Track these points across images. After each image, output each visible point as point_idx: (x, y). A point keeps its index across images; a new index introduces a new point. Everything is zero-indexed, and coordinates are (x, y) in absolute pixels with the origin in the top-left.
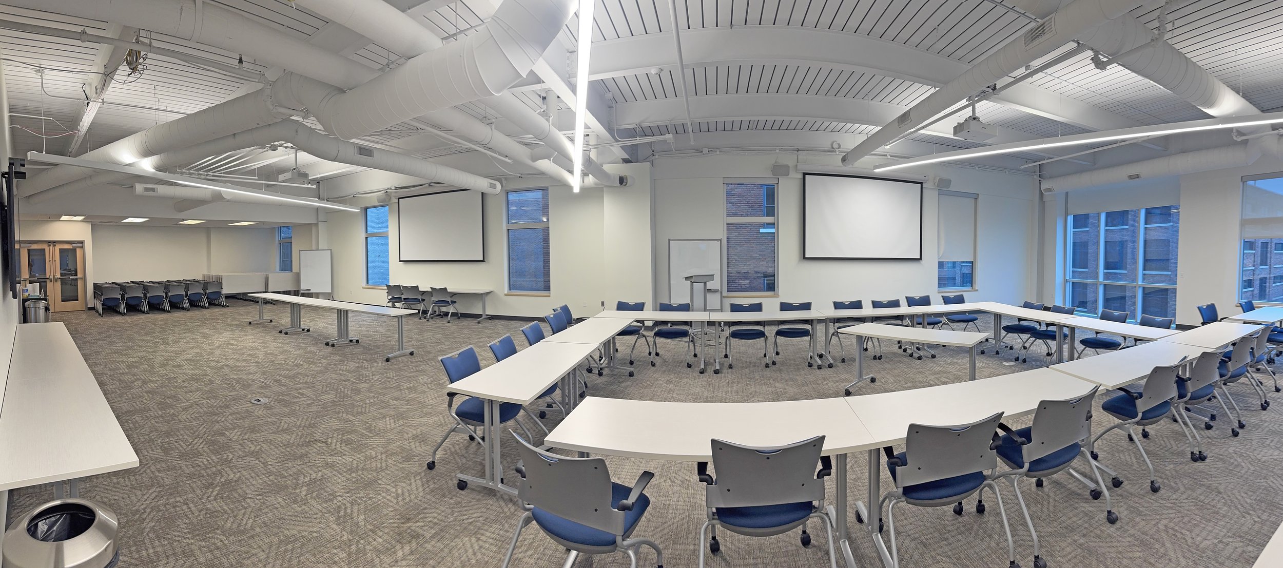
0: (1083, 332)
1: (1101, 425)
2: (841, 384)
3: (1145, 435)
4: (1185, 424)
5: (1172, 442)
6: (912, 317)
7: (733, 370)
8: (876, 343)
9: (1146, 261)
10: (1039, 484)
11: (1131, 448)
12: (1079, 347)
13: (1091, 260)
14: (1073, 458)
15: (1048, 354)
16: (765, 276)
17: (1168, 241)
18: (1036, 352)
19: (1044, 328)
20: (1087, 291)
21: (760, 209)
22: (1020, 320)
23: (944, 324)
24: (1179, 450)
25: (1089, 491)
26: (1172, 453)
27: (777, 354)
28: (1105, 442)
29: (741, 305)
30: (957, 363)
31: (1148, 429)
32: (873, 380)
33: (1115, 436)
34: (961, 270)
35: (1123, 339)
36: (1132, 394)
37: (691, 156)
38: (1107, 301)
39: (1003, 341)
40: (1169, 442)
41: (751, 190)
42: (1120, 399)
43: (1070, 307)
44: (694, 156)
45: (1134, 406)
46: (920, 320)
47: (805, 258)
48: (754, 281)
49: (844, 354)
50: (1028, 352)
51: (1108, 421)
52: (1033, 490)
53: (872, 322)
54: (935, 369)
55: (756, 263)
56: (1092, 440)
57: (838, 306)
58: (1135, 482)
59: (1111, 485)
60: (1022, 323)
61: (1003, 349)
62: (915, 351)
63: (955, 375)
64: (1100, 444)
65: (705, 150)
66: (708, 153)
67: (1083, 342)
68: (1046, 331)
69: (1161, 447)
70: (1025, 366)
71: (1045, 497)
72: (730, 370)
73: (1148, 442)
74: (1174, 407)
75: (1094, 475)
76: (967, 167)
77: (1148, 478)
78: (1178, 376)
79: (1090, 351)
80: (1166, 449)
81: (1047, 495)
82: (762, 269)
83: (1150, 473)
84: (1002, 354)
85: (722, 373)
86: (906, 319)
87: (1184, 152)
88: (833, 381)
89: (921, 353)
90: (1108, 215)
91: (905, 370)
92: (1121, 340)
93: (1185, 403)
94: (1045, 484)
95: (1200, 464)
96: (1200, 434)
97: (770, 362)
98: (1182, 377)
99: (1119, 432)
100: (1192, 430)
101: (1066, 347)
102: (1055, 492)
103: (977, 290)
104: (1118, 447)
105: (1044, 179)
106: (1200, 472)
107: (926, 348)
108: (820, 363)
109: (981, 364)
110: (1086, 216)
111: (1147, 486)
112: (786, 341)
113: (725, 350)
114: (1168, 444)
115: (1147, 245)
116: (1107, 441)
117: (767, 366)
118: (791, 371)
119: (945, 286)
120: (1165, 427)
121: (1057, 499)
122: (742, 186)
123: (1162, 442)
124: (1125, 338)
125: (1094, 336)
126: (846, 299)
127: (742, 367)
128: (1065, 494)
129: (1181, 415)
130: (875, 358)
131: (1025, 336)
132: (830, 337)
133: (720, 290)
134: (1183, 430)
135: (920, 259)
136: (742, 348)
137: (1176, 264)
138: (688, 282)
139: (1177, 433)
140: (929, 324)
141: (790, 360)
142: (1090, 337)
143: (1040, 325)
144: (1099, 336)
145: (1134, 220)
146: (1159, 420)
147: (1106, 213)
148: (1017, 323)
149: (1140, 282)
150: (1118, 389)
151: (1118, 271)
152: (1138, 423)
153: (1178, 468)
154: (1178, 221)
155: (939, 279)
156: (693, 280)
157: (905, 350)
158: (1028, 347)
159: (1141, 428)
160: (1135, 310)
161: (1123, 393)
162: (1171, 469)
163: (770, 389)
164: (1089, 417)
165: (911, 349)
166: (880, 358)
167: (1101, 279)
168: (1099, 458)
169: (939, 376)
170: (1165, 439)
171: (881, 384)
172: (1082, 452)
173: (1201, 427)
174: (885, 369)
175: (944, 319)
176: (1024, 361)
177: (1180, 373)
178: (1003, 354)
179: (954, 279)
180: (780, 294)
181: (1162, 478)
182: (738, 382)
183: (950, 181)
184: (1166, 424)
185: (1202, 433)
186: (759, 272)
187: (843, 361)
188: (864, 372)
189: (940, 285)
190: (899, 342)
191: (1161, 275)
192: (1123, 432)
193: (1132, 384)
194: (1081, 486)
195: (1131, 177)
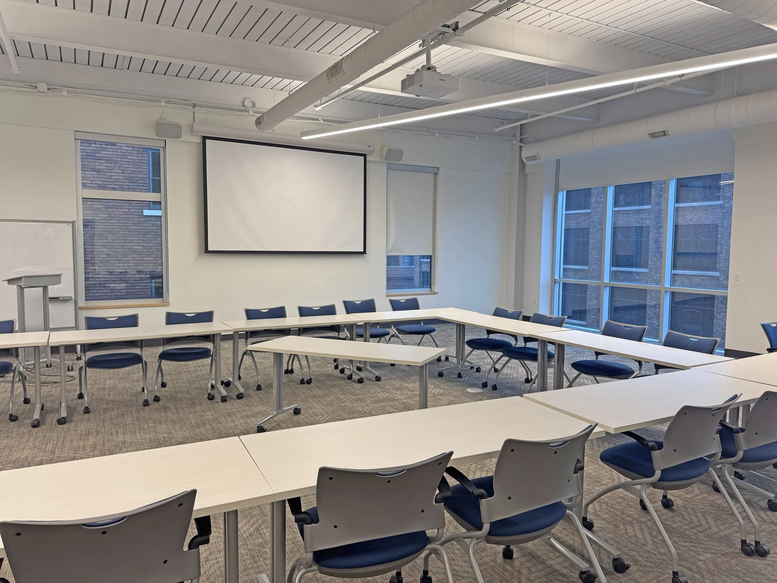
0: (577, 352)
1: (599, 482)
2: (253, 419)
3: (667, 504)
4: (733, 496)
5: (711, 521)
6: (351, 327)
7: (91, 415)
8: (304, 363)
9: (676, 254)
10: (508, 554)
11: (643, 519)
12: (572, 373)
13: (593, 255)
14: (556, 521)
15: (527, 381)
16: (152, 278)
17: (716, 226)
18: (511, 377)
19: (521, 344)
20: (586, 297)
21: (142, 182)
22: (489, 332)
23: (393, 336)
24: (722, 533)
25: (578, 573)
26: (708, 536)
27: (164, 385)
28: (604, 506)
29: (104, 319)
30: (407, 388)
31: (672, 495)
32: (297, 412)
33: (621, 500)
34: (421, 267)
35: (637, 364)
36: (646, 443)
37: (17, 91)
38: (614, 311)
39: (467, 359)
40: (706, 519)
41: (128, 154)
42: (627, 448)
43: (560, 316)
44: (22, 92)
45: (650, 460)
46: (361, 331)
47: (207, 251)
48: (137, 284)
49: (260, 379)
50: (500, 376)
51: (610, 479)
52: (499, 561)
53: (299, 335)
54: (379, 395)
55: (139, 259)
56: (584, 502)
57: (251, 314)
58: (648, 569)
59: (610, 567)
60: (492, 336)
61: (467, 371)
62: (355, 373)
63: (403, 403)
64: (597, 508)
65: (43, 87)
66: (46, 90)
67: (576, 365)
68: (525, 348)
69: (692, 525)
70: (495, 393)
71: (516, 574)
72: (86, 416)
73: (670, 514)
74: (716, 470)
75: (585, 551)
76: (424, 133)
77: (669, 566)
78: (722, 423)
79: (587, 379)
80: (700, 529)
81: (519, 572)
82: (150, 268)
83: (672, 560)
84: (465, 378)
85: (71, 421)
86: (344, 331)
87: (740, 96)
88: (242, 417)
89: (363, 375)
90: (619, 190)
91: (341, 397)
92: (634, 366)
93: (734, 465)
94: (515, 555)
95: (757, 561)
96: (759, 516)
97: (151, 398)
98: (730, 426)
99: (626, 495)
100: (743, 508)
101: (551, 372)
102: (529, 569)
103: (437, 293)
104: (624, 516)
105: (526, 144)
106: (755, 573)
107: (368, 368)
108: (224, 393)
109: (438, 391)
110: (588, 192)
111: (667, 578)
112: (178, 366)
113: (78, 388)
114: (703, 522)
115: (679, 231)
116: (608, 506)
117: (146, 403)
118: (183, 408)
119: (395, 287)
120: (699, 497)
121: (532, 578)
122: (113, 147)
123: (694, 518)
124: (640, 363)
125: (594, 358)
126: (264, 306)
127: (105, 410)
128: (543, 573)
129: (725, 482)
130: (302, 382)
131: (496, 355)
132: (240, 359)
133: (73, 298)
134: (730, 506)
135: (364, 252)
136: (108, 382)
137: (727, 260)
138: (14, 288)
139: (719, 508)
140: (372, 336)
141: (182, 392)
142: (588, 359)
143: (516, 340)
144: (601, 358)
145: (660, 196)
146: (690, 485)
147: (616, 187)
148: (485, 337)
149: (667, 285)
150: (625, 433)
151: (634, 270)
152: (654, 485)
153: (718, 561)
154: (731, 198)
155: (389, 280)
156: (22, 284)
157: (342, 371)
158: (499, 368)
159: (660, 493)
160: (658, 326)
161: (632, 440)
162: (707, 559)
163: (147, 436)
164: (579, 469)
165: (350, 369)
166: (309, 382)
167: (606, 280)
168: (595, 529)
169: (384, 404)
170: (698, 515)
171: (308, 416)
172: (569, 516)
173: (760, 506)
174: (314, 397)
175: (393, 330)
176: (495, 388)
177: (727, 421)
178: (467, 378)
179: (411, 279)
180: (170, 302)
181: (691, 570)
182: (97, 432)
183: (402, 152)
184: (702, 493)
185: (763, 514)
186: (143, 272)
187: (259, 388)
188: (284, 403)
189: (388, 288)
190: (335, 360)
191: (702, 276)
192: (632, 496)
193: (646, 427)
194: (566, 564)
195: (653, 135)
